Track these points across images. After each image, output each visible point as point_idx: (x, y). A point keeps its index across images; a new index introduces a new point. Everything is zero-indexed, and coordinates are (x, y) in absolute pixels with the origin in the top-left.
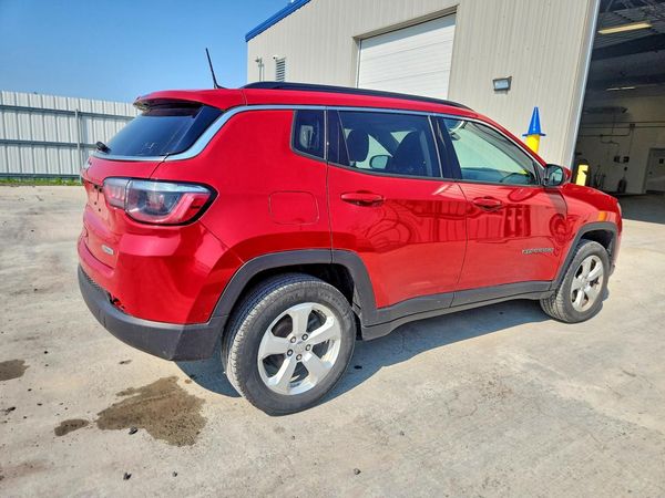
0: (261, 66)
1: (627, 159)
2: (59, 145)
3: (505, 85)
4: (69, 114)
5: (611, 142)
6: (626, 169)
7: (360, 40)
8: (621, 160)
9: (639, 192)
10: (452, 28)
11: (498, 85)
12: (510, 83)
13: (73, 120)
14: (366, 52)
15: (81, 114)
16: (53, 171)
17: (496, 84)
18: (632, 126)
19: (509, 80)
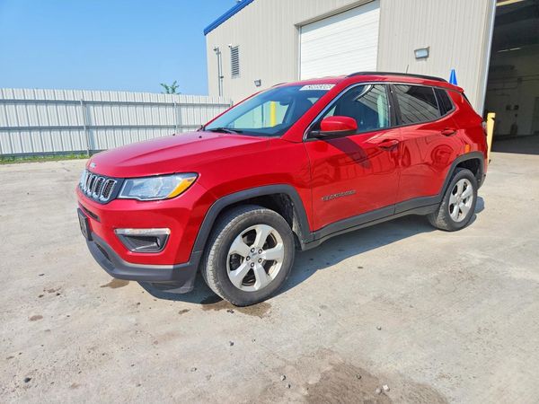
0: (218, 53)
1: (517, 107)
2: (70, 128)
3: (425, 54)
4: (76, 103)
5: (503, 95)
6: (516, 115)
7: (300, 27)
8: (512, 108)
9: (528, 133)
10: (378, 10)
11: (418, 54)
12: (428, 52)
13: (79, 108)
14: (306, 36)
15: (85, 103)
16: (67, 149)
17: (417, 53)
18: (520, 80)
19: (427, 49)
